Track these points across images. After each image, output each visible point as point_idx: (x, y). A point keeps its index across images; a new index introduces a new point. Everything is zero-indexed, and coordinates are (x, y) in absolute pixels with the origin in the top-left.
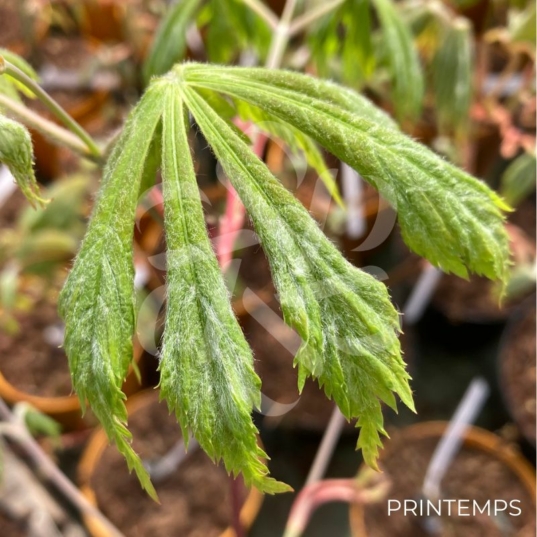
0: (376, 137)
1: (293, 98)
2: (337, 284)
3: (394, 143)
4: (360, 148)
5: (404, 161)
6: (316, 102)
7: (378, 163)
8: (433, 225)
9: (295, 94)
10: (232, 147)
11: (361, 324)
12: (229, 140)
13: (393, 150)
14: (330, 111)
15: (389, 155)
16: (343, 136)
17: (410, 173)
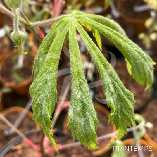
0: (130, 45)
1: (108, 29)
2: (122, 95)
3: (134, 47)
4: (126, 48)
5: (137, 53)
6: (115, 31)
7: (130, 53)
8: (141, 72)
9: (108, 28)
10: (93, 47)
11: (127, 106)
12: (92, 44)
13: (134, 49)
14: (118, 35)
15: (133, 51)
16: (122, 44)
17: (138, 57)
